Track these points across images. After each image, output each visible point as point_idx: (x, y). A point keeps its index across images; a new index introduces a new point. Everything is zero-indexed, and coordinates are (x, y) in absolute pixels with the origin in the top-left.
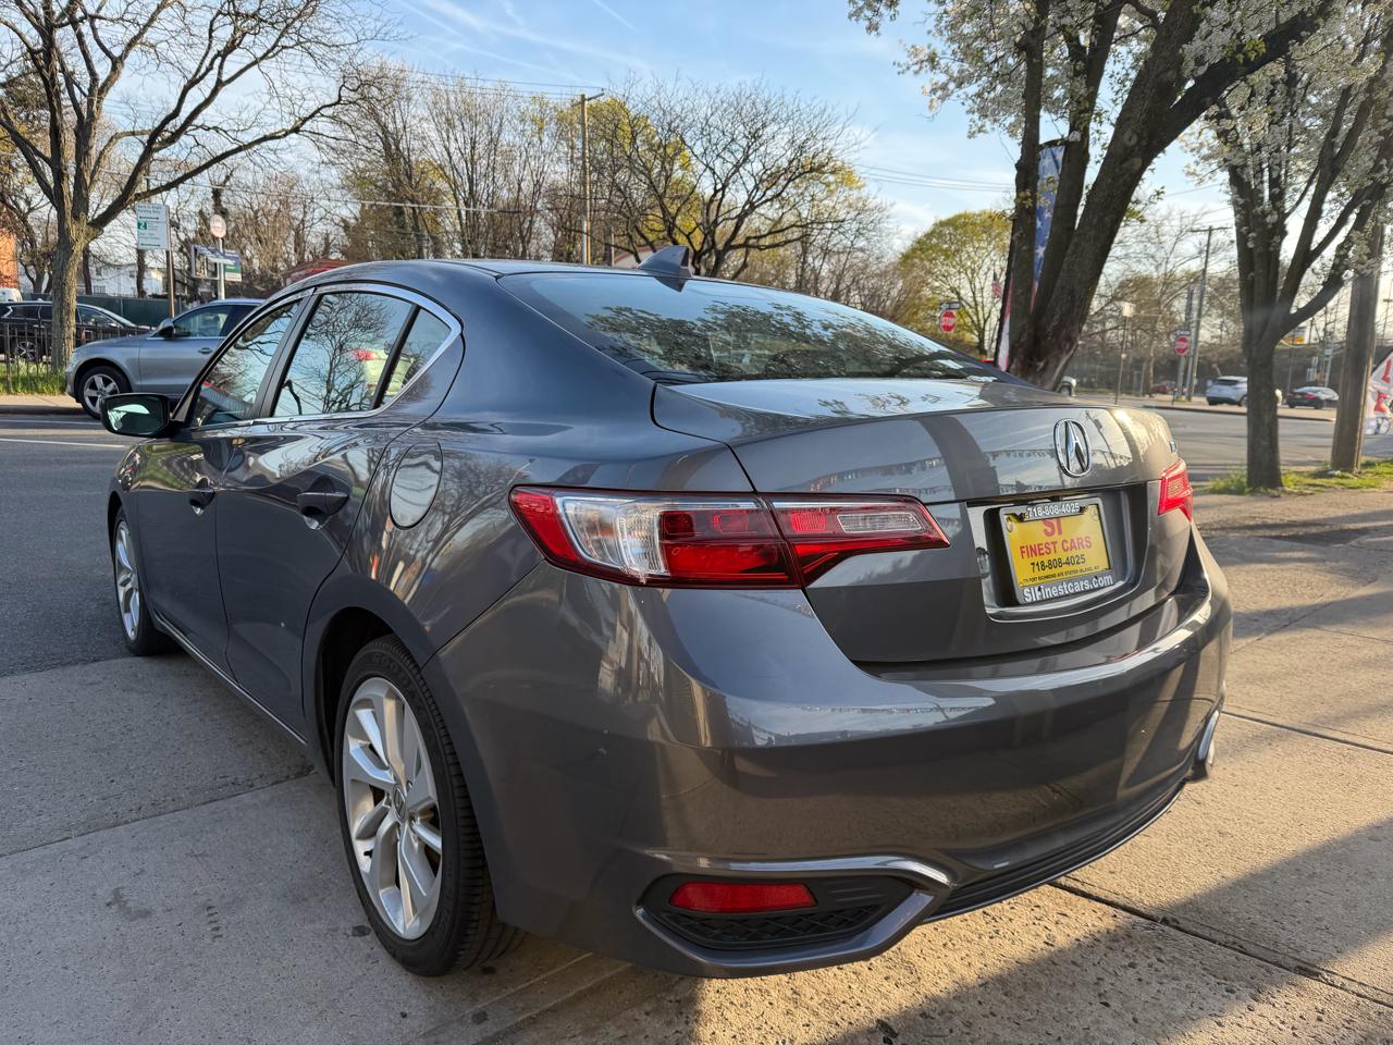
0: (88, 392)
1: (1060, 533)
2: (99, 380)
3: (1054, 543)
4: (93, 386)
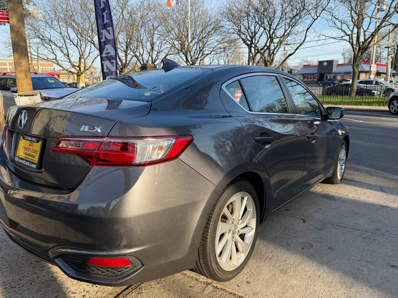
0: (392, 106)
1: (32, 147)
2: (395, 102)
3: (31, 149)
4: (393, 104)
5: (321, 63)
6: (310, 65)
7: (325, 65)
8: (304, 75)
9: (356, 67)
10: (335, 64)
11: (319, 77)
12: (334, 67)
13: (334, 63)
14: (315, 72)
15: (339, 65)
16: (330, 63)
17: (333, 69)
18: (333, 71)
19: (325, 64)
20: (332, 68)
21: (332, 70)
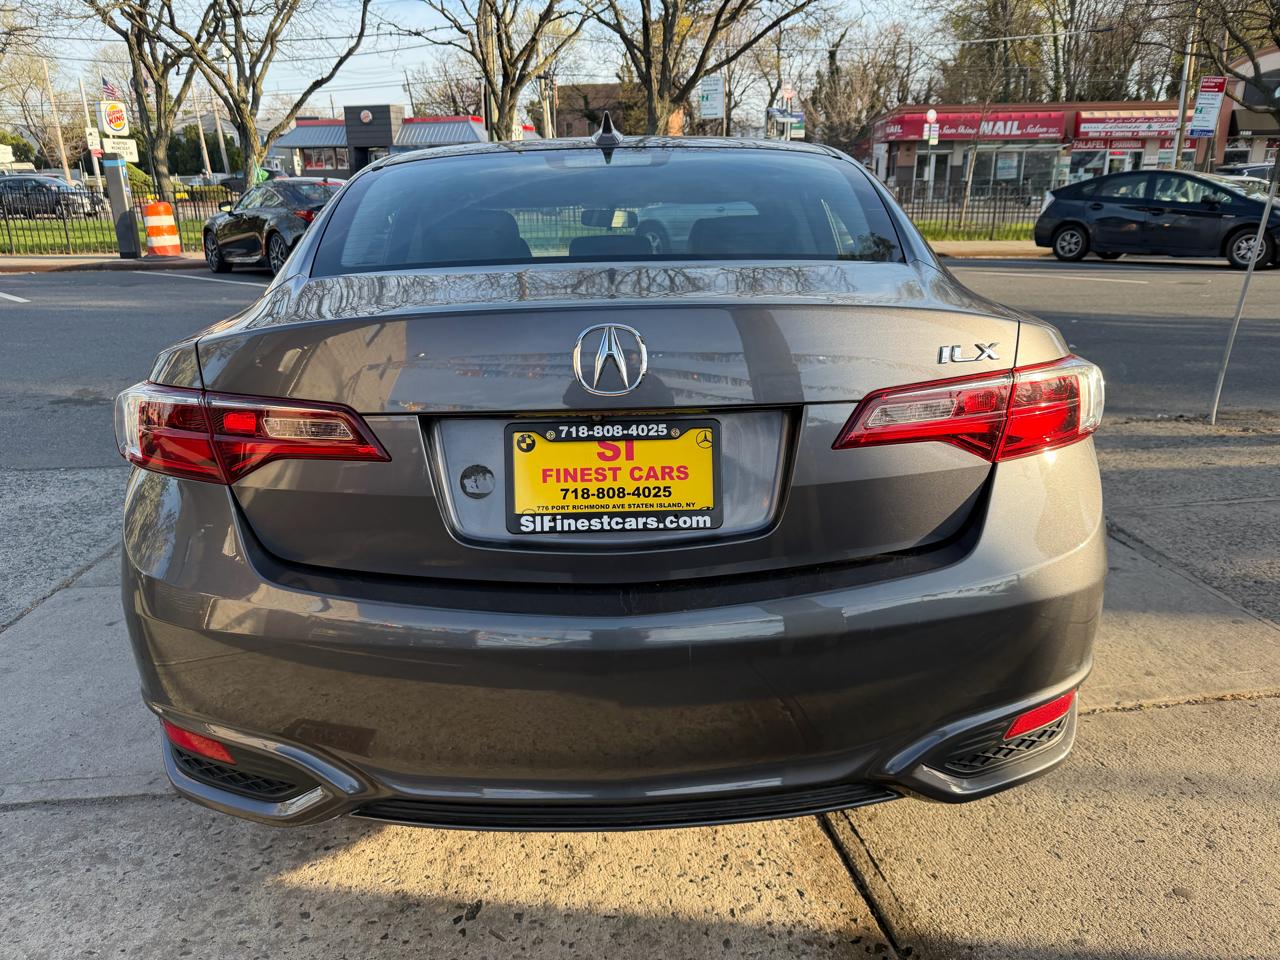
3: (615, 469)
5: (352, 112)
6: (317, 118)
7: (366, 121)
8: (306, 151)
9: (504, 132)
10: (397, 119)
11: (356, 160)
12: (393, 127)
13: (392, 115)
14: (339, 144)
15: (407, 121)
16: (382, 112)
17: (393, 135)
18: (395, 141)
19: (367, 116)
20: (390, 131)
21: (391, 138)
